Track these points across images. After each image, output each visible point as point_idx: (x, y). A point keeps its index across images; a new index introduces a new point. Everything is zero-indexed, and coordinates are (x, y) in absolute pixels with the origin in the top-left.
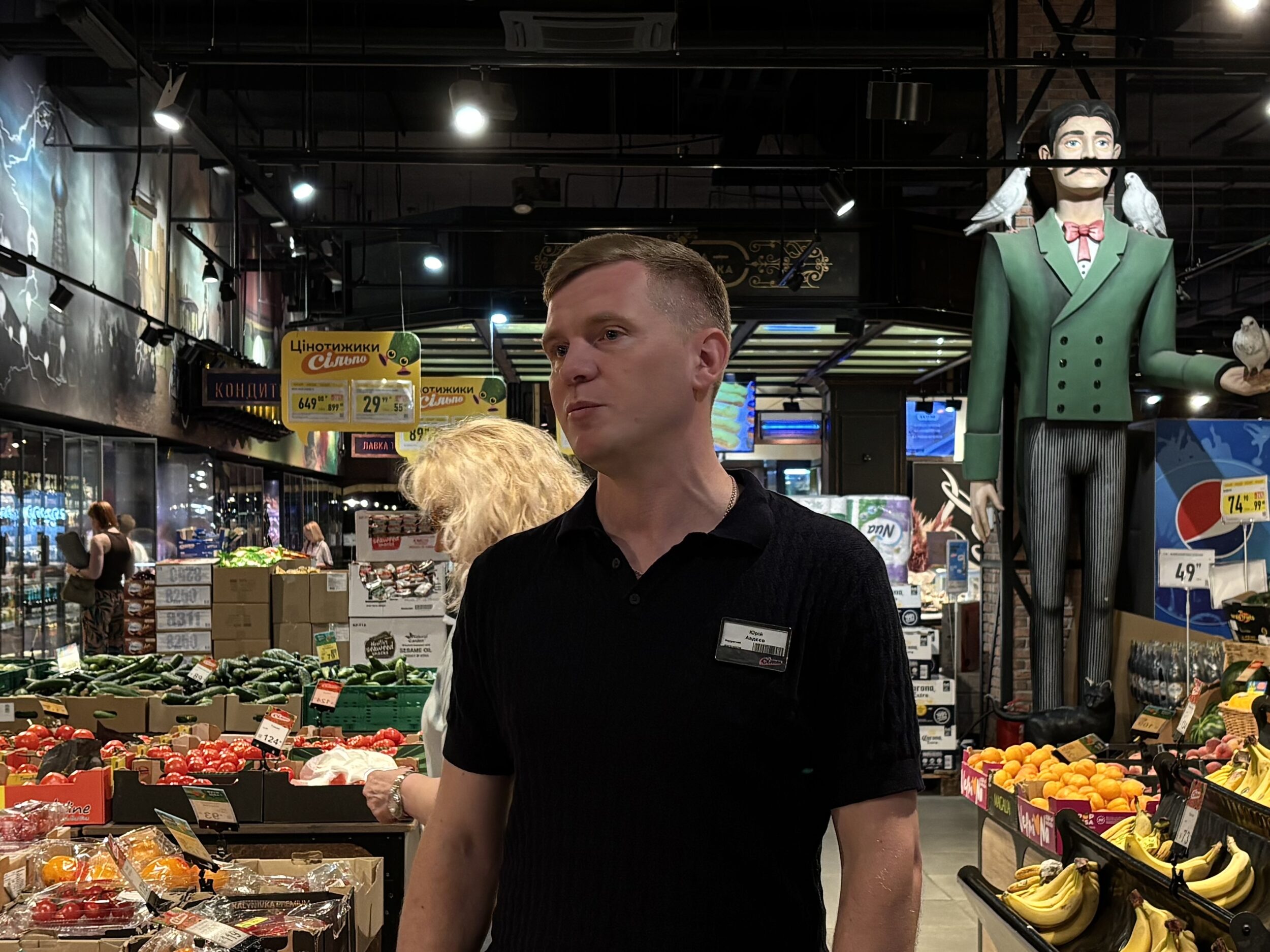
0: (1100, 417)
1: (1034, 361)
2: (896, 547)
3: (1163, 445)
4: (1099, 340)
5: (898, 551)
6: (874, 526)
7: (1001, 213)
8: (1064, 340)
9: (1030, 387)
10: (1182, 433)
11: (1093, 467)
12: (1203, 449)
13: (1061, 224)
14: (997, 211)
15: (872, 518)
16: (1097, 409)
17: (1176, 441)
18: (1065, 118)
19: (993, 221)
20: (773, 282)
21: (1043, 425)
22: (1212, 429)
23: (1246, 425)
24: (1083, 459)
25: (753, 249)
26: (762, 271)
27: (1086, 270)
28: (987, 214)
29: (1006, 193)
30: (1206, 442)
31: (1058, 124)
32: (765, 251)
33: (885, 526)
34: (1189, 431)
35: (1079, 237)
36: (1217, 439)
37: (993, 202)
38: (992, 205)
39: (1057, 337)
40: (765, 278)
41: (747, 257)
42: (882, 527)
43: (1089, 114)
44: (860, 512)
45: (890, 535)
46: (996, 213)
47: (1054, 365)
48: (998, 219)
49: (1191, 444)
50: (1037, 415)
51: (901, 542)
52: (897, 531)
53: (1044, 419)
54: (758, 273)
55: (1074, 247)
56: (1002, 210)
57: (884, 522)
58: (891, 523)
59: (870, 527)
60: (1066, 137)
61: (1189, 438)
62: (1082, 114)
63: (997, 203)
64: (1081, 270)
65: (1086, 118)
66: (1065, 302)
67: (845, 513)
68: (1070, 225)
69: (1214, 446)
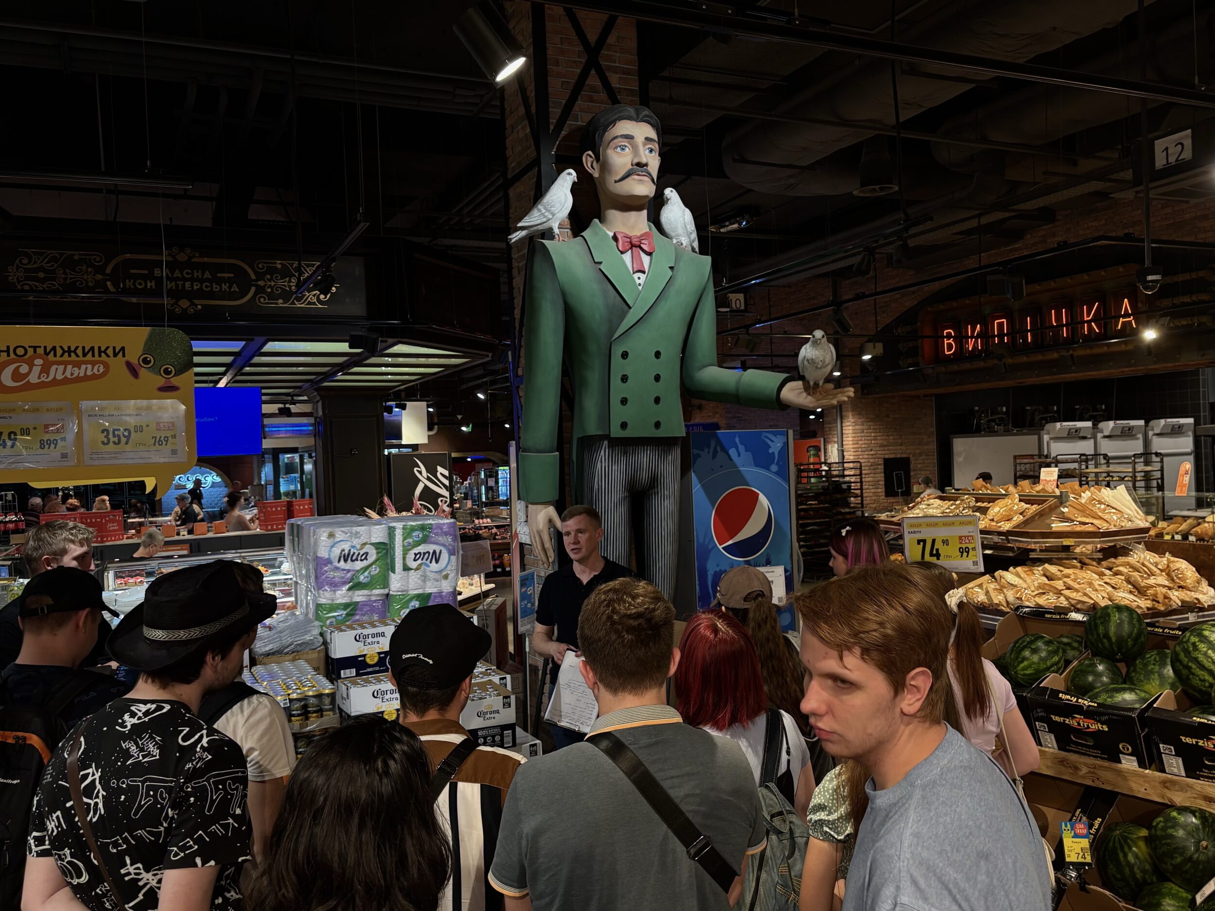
0: (660, 433)
1: (593, 377)
2: (445, 573)
3: (699, 456)
4: (658, 355)
5: (446, 577)
6: (420, 553)
7: (549, 219)
8: (625, 355)
9: (590, 404)
10: (713, 444)
11: (654, 482)
12: (731, 459)
13: (611, 234)
14: (545, 217)
15: (418, 544)
16: (657, 425)
17: (708, 452)
18: (614, 122)
19: (540, 228)
20: (281, 301)
21: (606, 442)
22: (737, 440)
23: (764, 434)
24: (644, 476)
25: (258, 268)
26: (269, 290)
27: (641, 281)
28: (534, 219)
29: (554, 198)
30: (732, 452)
31: (606, 128)
32: (272, 271)
33: (431, 552)
34: (719, 442)
35: (631, 248)
36: (741, 448)
37: (540, 207)
38: (539, 210)
39: (617, 352)
40: (272, 297)
41: (253, 277)
42: (429, 553)
43: (637, 119)
44: (404, 539)
45: (437, 561)
46: (545, 220)
47: (616, 380)
48: (546, 226)
49: (721, 455)
50: (600, 433)
51: (449, 567)
52: (445, 556)
53: (607, 437)
54: (265, 292)
55: (627, 257)
56: (551, 217)
57: (431, 548)
58: (437, 548)
59: (416, 555)
60: (616, 141)
61: (719, 449)
62: (630, 118)
63: (545, 208)
64: (638, 282)
65: (634, 123)
66: (623, 316)
67: (386, 541)
68: (622, 235)
69: (739, 455)
